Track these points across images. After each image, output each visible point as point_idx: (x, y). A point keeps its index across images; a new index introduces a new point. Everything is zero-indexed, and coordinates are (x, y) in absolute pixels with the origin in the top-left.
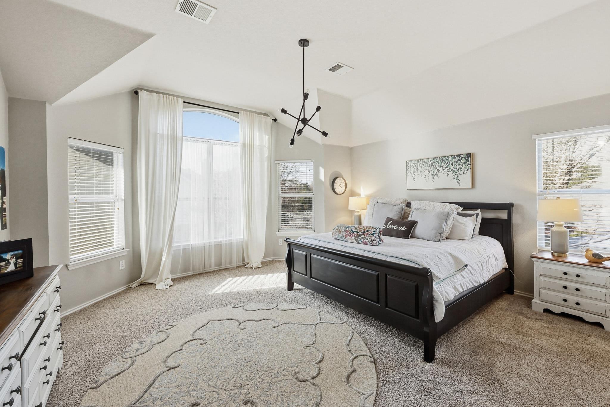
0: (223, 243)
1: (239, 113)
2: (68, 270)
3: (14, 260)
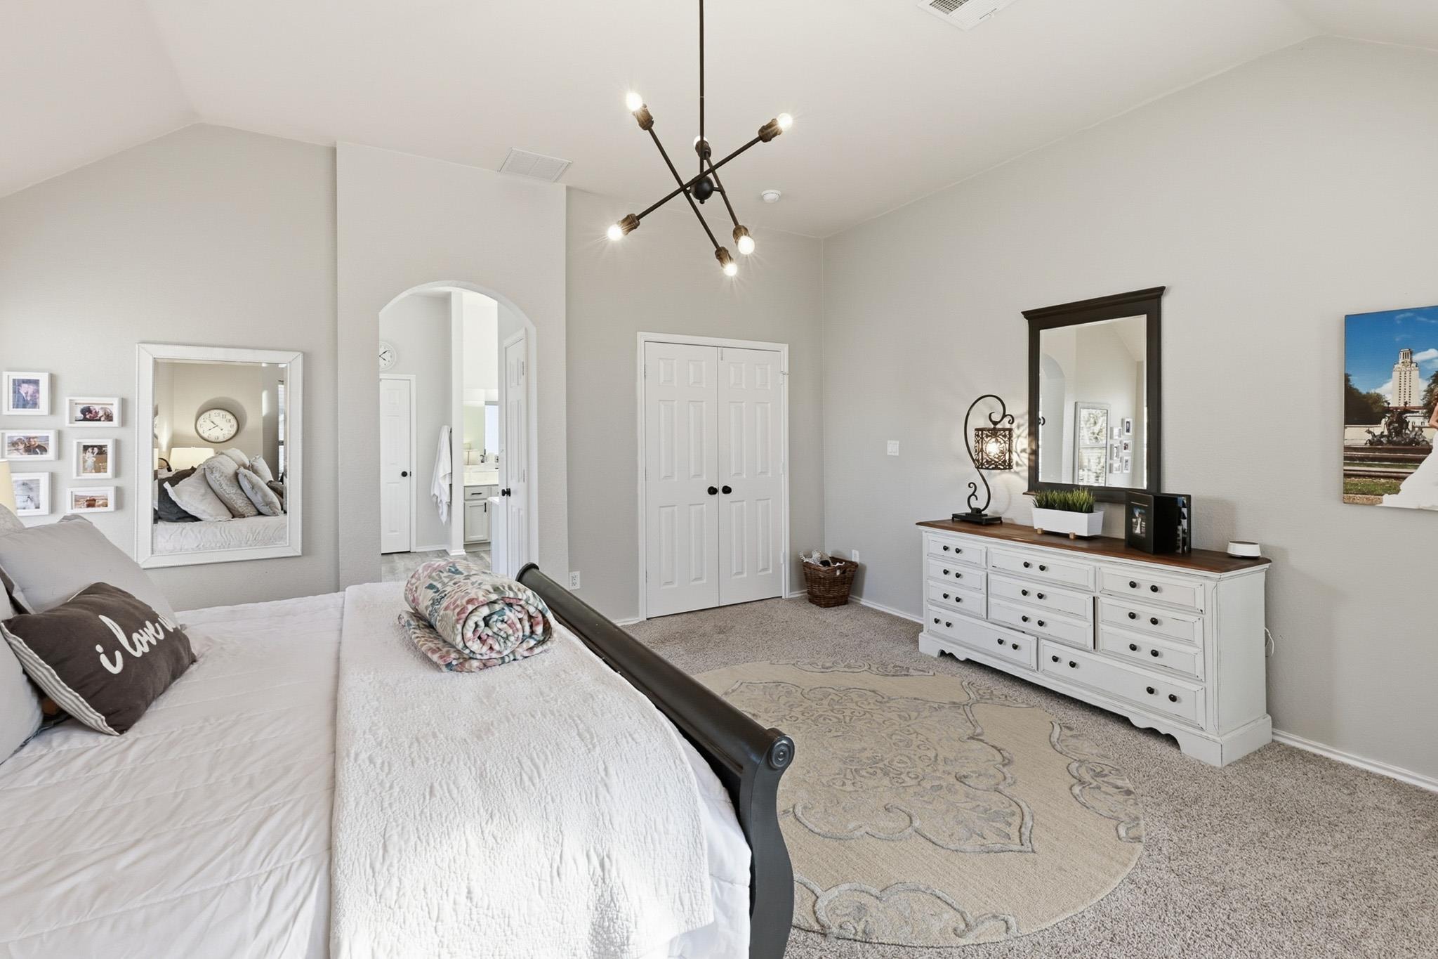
3: (1140, 520)
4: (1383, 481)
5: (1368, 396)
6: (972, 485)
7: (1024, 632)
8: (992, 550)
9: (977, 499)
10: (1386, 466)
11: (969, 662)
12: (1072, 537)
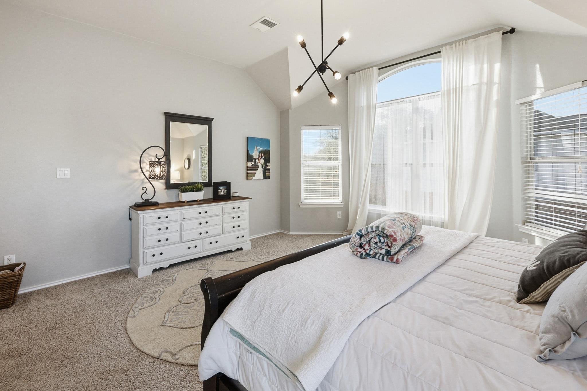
0: (420, 218)
1: (440, 52)
2: (300, 207)
3: (223, 190)
4: (253, 174)
5: (252, 155)
6: (143, 189)
7: (196, 240)
8: (183, 212)
9: (147, 195)
10: (254, 171)
11: (171, 266)
12: (186, 202)
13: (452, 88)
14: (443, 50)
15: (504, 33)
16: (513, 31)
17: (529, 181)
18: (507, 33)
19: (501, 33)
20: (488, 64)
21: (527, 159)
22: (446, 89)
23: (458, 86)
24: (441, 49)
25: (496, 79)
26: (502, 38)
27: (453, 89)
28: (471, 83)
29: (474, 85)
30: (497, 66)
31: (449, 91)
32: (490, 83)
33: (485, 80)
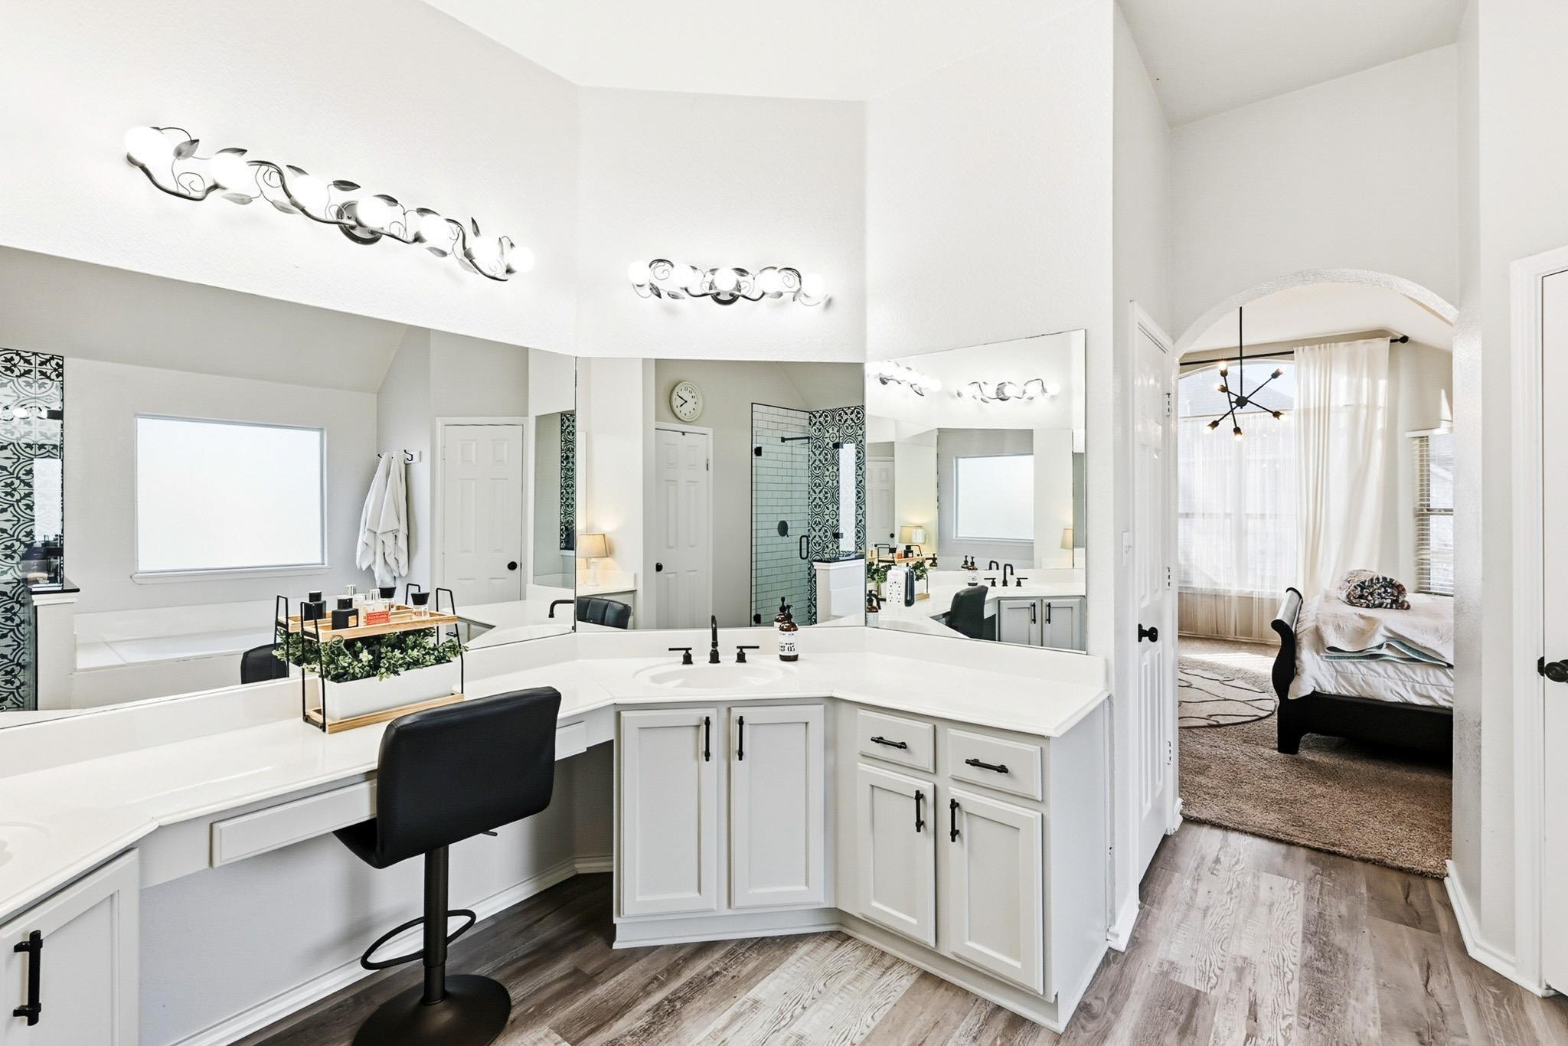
13: (1312, 406)
14: (1299, 352)
15: (1392, 341)
16: (1404, 339)
17: (1423, 544)
18: (1396, 341)
19: (1389, 339)
20: (1368, 378)
21: (1422, 510)
22: (1302, 407)
23: (1322, 405)
24: (1295, 349)
25: (1382, 400)
26: (1390, 349)
27: (1315, 408)
28: (1342, 403)
29: (1346, 406)
30: (1383, 384)
31: (1307, 412)
32: (1372, 407)
33: (1364, 401)
